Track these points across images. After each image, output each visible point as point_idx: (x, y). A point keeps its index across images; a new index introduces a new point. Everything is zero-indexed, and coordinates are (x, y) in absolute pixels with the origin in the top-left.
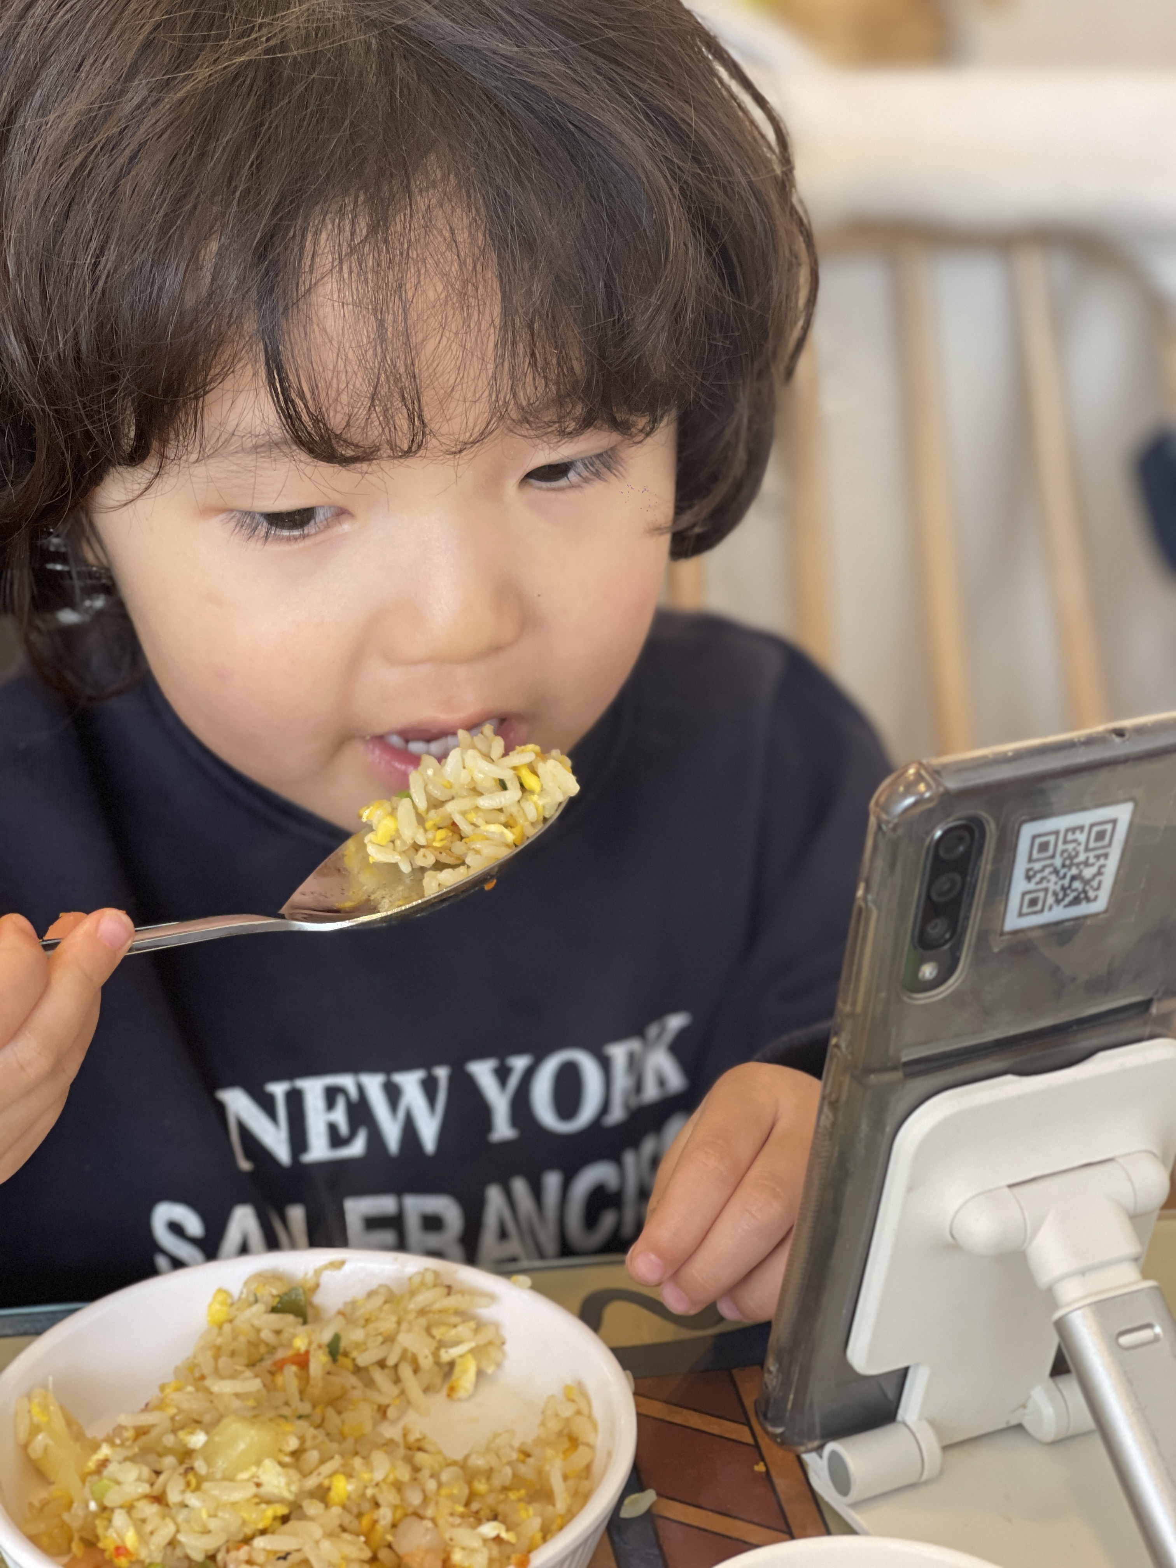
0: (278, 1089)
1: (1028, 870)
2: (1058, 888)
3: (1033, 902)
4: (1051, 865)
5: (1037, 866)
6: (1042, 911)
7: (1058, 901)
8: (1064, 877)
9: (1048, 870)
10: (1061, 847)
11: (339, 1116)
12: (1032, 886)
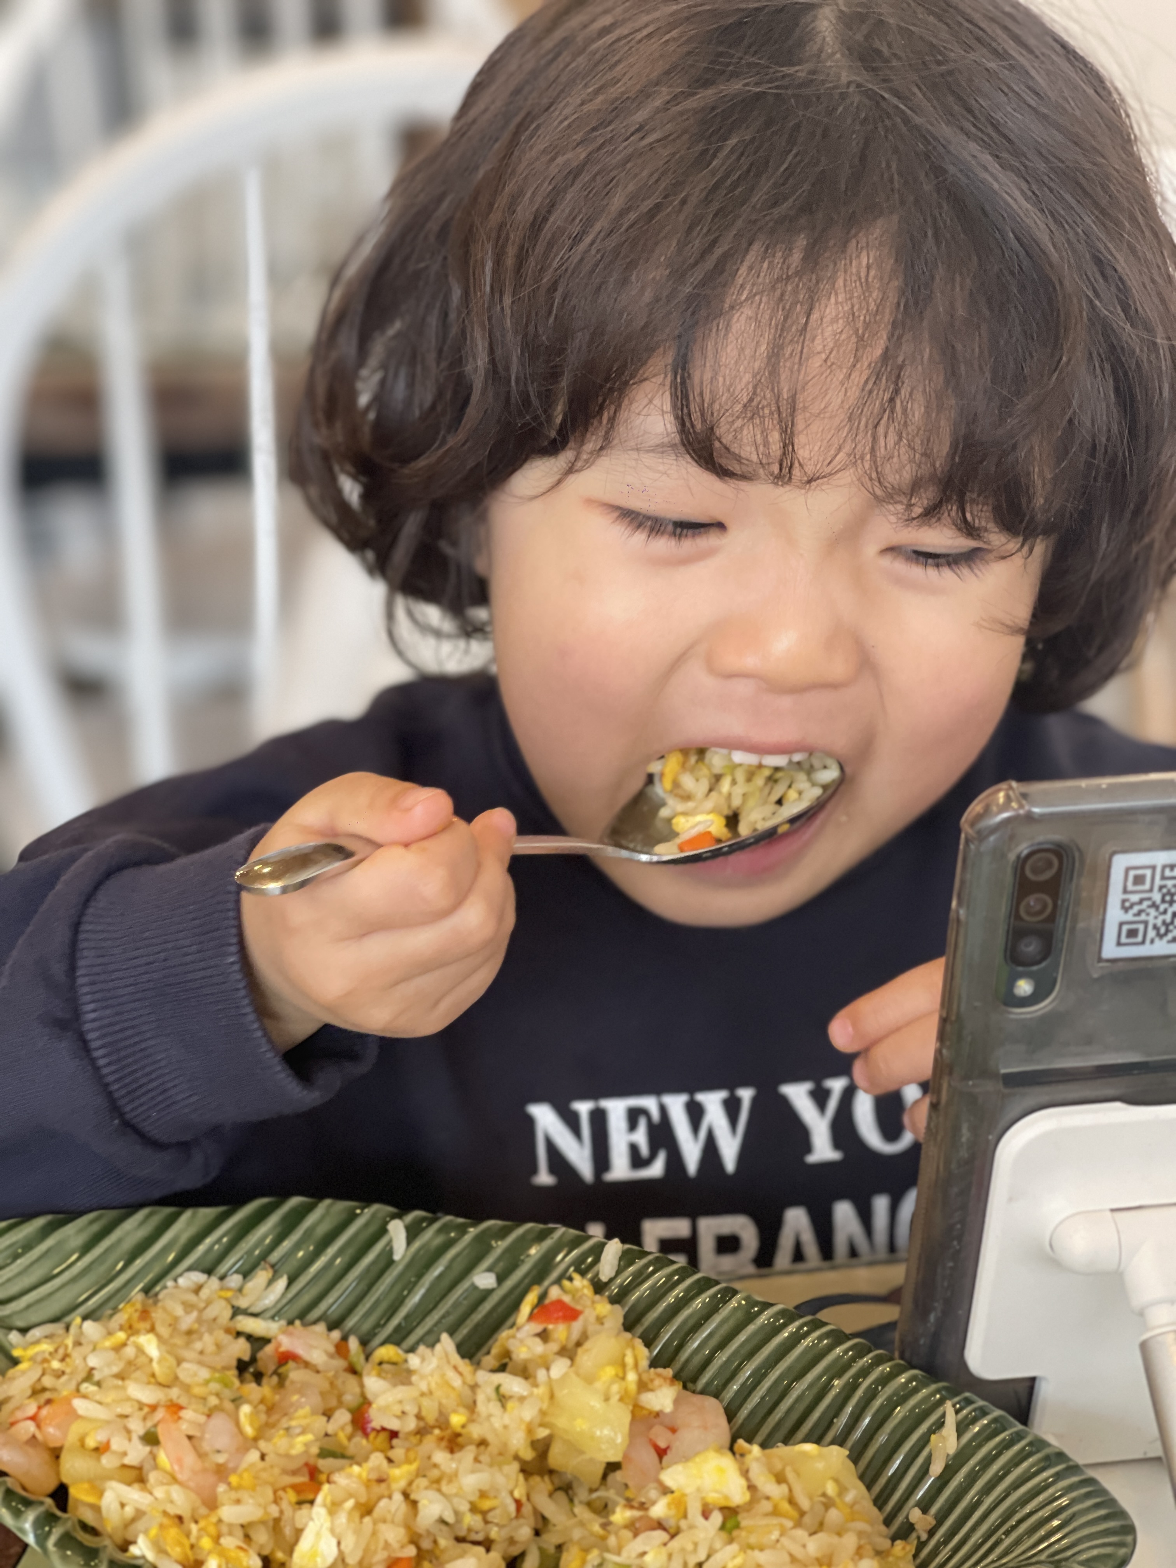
0: (583, 1108)
1: (1124, 901)
2: (1159, 922)
3: (1132, 933)
4: (1149, 899)
5: (1135, 898)
6: (1143, 942)
7: (1161, 936)
8: (1165, 912)
9: (1146, 904)
10: (1158, 882)
11: (641, 1137)
12: (1129, 917)
